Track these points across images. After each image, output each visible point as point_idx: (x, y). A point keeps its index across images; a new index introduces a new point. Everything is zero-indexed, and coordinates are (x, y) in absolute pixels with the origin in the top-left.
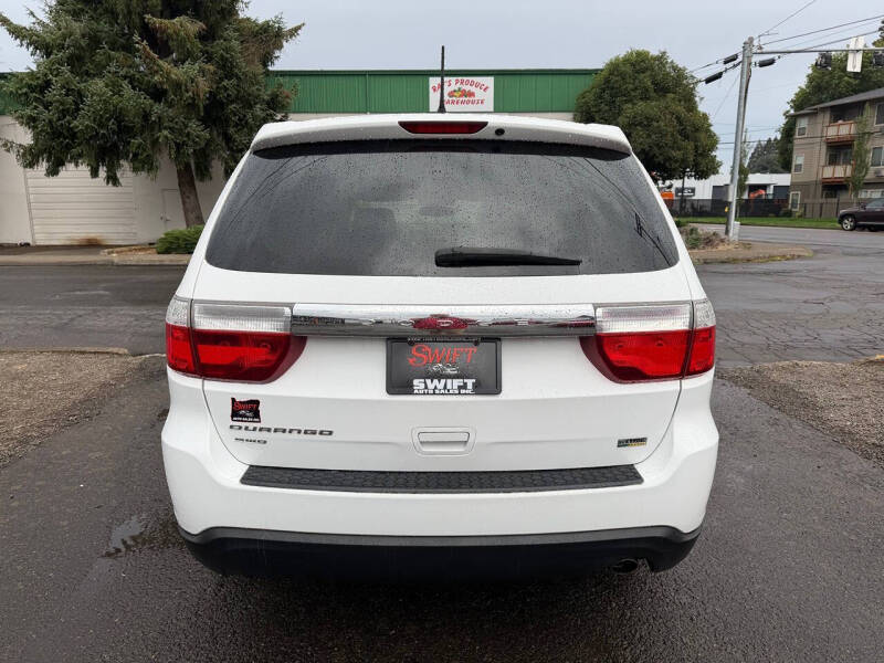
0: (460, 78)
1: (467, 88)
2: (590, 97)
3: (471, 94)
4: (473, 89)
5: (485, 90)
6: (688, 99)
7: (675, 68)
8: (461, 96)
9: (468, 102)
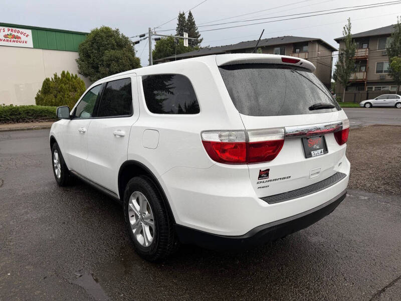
0: (10, 28)
1: (16, 34)
2: (87, 46)
3: (20, 38)
4: (19, 35)
5: (27, 36)
6: (132, 51)
7: (123, 36)
8: (13, 38)
9: (17, 42)
